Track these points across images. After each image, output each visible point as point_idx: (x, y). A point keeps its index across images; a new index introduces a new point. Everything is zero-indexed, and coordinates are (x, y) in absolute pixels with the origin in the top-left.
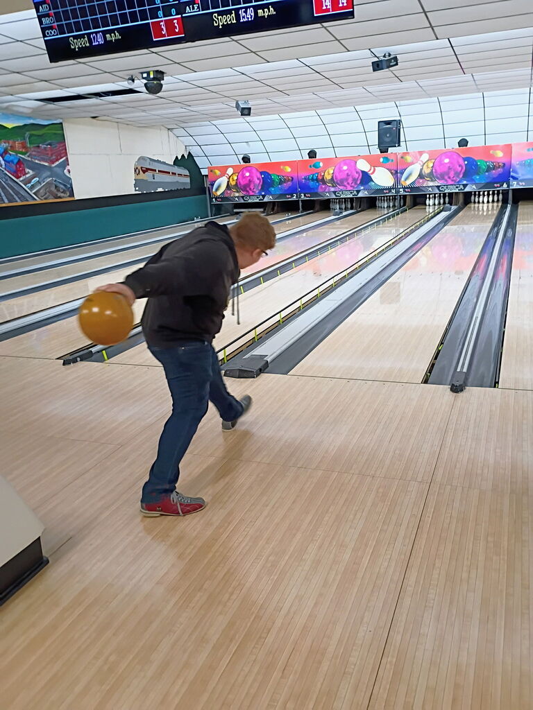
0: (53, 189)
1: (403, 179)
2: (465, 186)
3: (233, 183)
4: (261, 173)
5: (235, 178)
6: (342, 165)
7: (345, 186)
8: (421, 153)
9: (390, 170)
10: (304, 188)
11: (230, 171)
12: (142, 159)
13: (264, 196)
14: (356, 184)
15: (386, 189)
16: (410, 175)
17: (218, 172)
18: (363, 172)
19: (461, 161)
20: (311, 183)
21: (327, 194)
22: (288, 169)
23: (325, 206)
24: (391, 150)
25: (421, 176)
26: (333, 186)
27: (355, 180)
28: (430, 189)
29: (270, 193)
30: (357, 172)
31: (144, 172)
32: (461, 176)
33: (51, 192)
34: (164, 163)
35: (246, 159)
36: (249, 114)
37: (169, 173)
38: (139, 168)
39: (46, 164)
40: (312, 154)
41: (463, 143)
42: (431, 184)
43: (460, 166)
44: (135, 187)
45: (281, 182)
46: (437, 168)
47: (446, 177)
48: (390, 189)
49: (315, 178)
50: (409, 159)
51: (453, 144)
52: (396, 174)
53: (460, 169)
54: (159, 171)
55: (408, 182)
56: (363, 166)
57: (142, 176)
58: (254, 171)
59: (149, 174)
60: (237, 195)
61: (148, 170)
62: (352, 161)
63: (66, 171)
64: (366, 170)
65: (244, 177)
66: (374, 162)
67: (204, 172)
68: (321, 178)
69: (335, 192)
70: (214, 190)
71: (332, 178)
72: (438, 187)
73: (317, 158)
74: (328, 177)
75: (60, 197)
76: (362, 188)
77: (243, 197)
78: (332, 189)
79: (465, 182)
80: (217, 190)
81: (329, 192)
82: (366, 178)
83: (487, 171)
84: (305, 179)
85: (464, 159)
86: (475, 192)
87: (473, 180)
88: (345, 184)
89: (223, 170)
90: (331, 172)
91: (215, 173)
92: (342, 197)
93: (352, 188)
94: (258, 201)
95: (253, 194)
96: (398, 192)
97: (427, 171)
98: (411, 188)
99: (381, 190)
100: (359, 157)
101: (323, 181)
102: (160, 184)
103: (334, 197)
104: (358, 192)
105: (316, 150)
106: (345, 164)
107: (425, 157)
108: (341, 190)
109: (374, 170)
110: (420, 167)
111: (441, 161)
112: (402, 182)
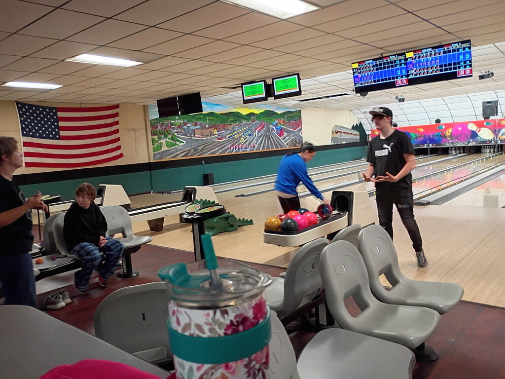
0: (294, 142)
1: (500, 135)
9: (491, 130)
10: (432, 141)
12: (336, 126)
14: (467, 138)
15: (488, 141)
18: (472, 131)
20: (437, 138)
21: (448, 144)
22: (422, 130)
23: (445, 151)
24: (491, 118)
26: (451, 139)
27: (466, 136)
30: (468, 131)
31: (336, 133)
33: (293, 143)
34: (347, 128)
36: (403, 102)
37: (349, 133)
38: (334, 131)
39: (293, 130)
40: (438, 121)
44: (332, 141)
45: (417, 138)
48: (491, 141)
49: (439, 135)
52: (496, 131)
54: (344, 133)
55: (504, 137)
56: (472, 127)
57: (335, 135)
59: (339, 134)
61: (338, 132)
62: (464, 125)
63: (300, 133)
64: (475, 130)
66: (480, 125)
67: (367, 133)
68: (443, 135)
69: (452, 143)
71: (451, 135)
73: (441, 123)
74: (448, 134)
75: (297, 146)
76: (471, 140)
78: (451, 141)
82: (474, 134)
84: (433, 135)
88: (460, 138)
90: (451, 131)
92: (457, 146)
93: (464, 141)
96: (496, 142)
99: (485, 142)
100: (470, 122)
101: (445, 136)
102: (344, 140)
103: (452, 146)
104: (469, 143)
105: (441, 119)
106: (460, 127)
108: (457, 142)
109: (480, 129)
112: (499, 137)
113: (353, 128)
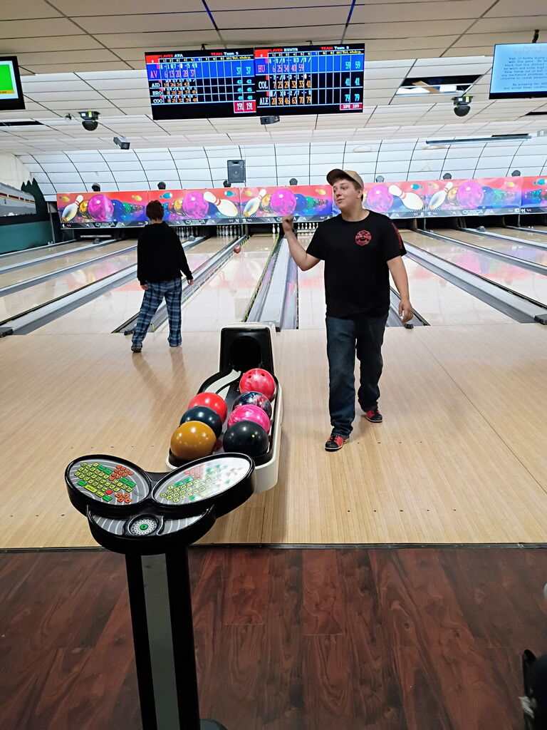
1: (245, 210)
3: (84, 210)
4: (112, 201)
5: (86, 205)
6: (190, 196)
7: (193, 215)
8: (259, 189)
9: (234, 203)
11: (80, 199)
13: (116, 223)
14: (204, 213)
15: (231, 219)
16: (251, 207)
17: (67, 200)
18: (209, 203)
19: (293, 197)
21: (178, 222)
22: (139, 199)
24: (233, 185)
25: (261, 208)
26: (183, 215)
27: (202, 210)
28: (269, 219)
29: (121, 220)
30: (204, 203)
32: (294, 210)
34: (13, 188)
35: (96, 188)
36: (127, 148)
37: (18, 198)
40: (162, 186)
41: (293, 182)
42: (269, 215)
43: (292, 201)
45: (132, 210)
46: (274, 202)
47: (281, 210)
48: (234, 219)
50: (249, 193)
51: (285, 183)
52: (239, 205)
53: (292, 203)
54: (9, 196)
55: (250, 214)
56: (209, 197)
58: (105, 199)
59: (1, 198)
60: (88, 221)
62: (199, 193)
64: (213, 202)
65: (95, 205)
66: (219, 195)
67: (47, 199)
68: (171, 207)
69: (184, 221)
70: (63, 216)
71: (182, 208)
72: (275, 218)
73: (166, 189)
74: (178, 207)
76: (210, 217)
77: (94, 223)
78: (182, 218)
79: (297, 215)
80: (66, 216)
81: (179, 220)
82: (213, 209)
83: (314, 206)
85: (296, 196)
86: (304, 223)
87: (304, 213)
88: (194, 213)
89: (73, 197)
90: (181, 202)
91: (64, 199)
92: (191, 225)
93: (200, 218)
94: (109, 227)
95: (104, 221)
96: (241, 221)
97: (265, 204)
98: (253, 218)
99: (227, 220)
100: (206, 190)
101: (173, 210)
102: (10, 209)
103: (184, 225)
104: (206, 220)
105: (165, 182)
106: (193, 196)
107: (263, 193)
108: (191, 219)
109: (220, 201)
110: (259, 201)
111: (277, 196)
112: (244, 213)
113: (24, 188)
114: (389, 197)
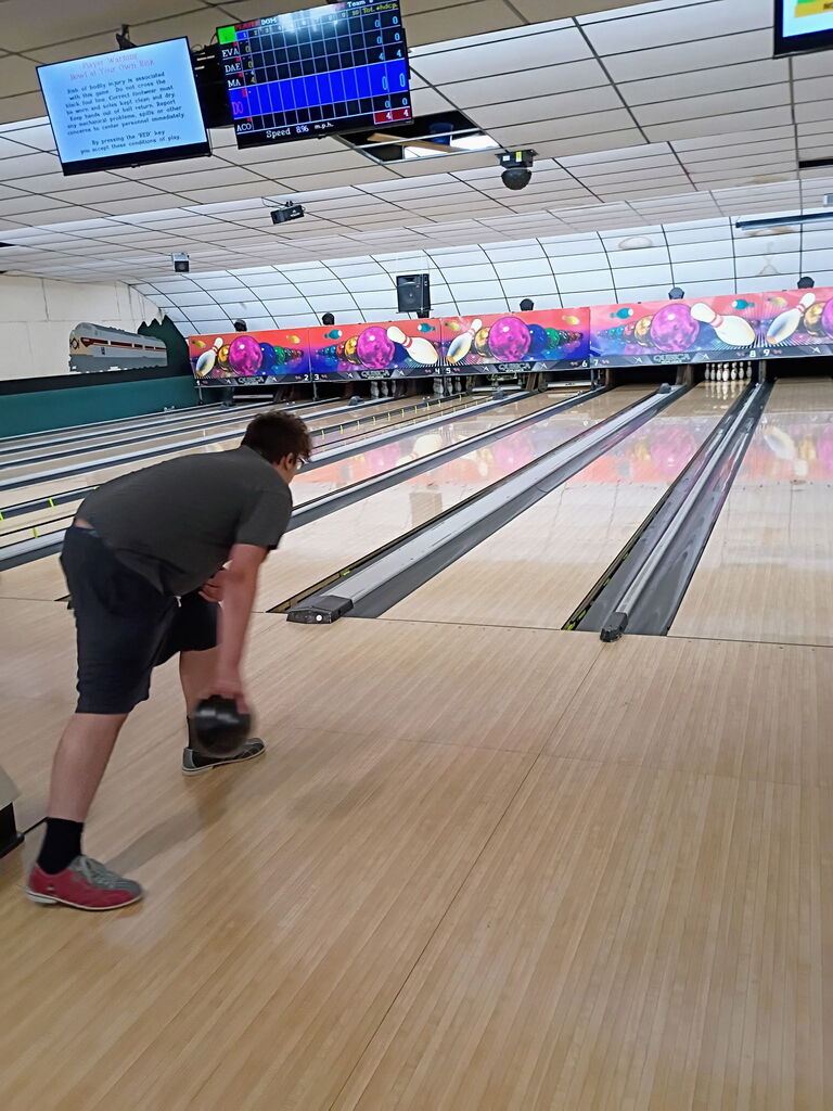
1: (449, 354)
2: (532, 364)
3: (223, 359)
4: (261, 345)
5: (226, 352)
6: (368, 334)
7: (373, 364)
8: (472, 318)
9: (432, 342)
10: (319, 366)
11: (219, 342)
12: (83, 326)
13: (265, 377)
14: (387, 360)
15: (428, 368)
16: (458, 348)
17: (202, 344)
18: (395, 343)
19: (525, 330)
20: (328, 359)
21: (350, 375)
22: (297, 340)
24: (431, 314)
25: (473, 350)
26: (357, 364)
27: (385, 354)
28: (485, 368)
29: (273, 374)
30: (388, 345)
31: (86, 344)
32: (526, 350)
34: (122, 332)
35: (240, 326)
36: (187, 270)
37: (130, 345)
38: (78, 339)
40: (328, 319)
41: (527, 305)
42: (487, 361)
43: (524, 336)
44: (71, 365)
45: (287, 358)
46: (495, 340)
47: (508, 352)
48: (433, 368)
49: (332, 352)
50: (456, 326)
52: (441, 346)
53: (524, 340)
54: (112, 343)
55: (457, 359)
56: (395, 335)
57: (83, 350)
58: (250, 342)
59: (96, 347)
60: (229, 375)
61: (92, 341)
62: (381, 329)
64: (401, 342)
65: (238, 351)
66: (410, 332)
68: (340, 352)
69: (359, 372)
70: (197, 369)
71: (356, 352)
72: (496, 365)
73: (335, 324)
74: (350, 351)
76: (396, 366)
77: (237, 379)
78: (357, 368)
79: (532, 359)
80: (202, 368)
81: (352, 372)
82: (400, 352)
83: (560, 344)
84: (319, 353)
85: (529, 328)
87: (542, 356)
88: (374, 360)
89: (210, 340)
90: (354, 343)
91: (198, 344)
92: (369, 378)
93: (382, 367)
94: (257, 383)
95: (249, 374)
96: (443, 371)
97: (480, 343)
98: (461, 366)
99: (422, 369)
100: (391, 323)
101: (343, 355)
102: (114, 362)
103: (359, 379)
104: (391, 371)
105: (334, 314)
106: (372, 333)
107: (477, 324)
108: (369, 370)
109: (411, 341)
110: (471, 338)
111: (498, 330)
112: (448, 358)
113: (143, 330)
114: (691, 324)
